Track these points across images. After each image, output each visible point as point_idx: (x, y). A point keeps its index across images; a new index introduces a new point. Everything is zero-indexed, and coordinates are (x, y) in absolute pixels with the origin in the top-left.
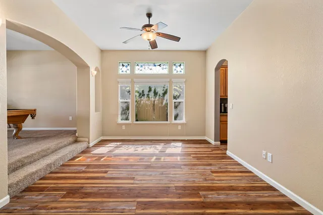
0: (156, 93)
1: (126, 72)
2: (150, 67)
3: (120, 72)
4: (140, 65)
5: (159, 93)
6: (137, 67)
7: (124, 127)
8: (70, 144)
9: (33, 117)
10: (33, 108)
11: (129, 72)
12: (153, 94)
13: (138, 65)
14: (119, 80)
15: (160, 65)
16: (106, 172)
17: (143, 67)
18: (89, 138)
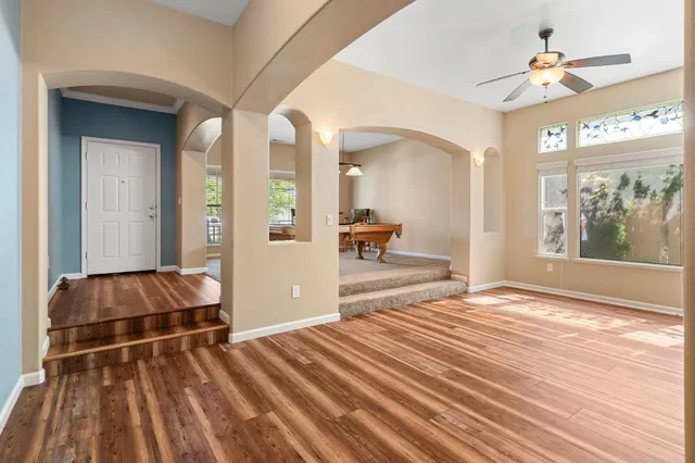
0: (640, 190)
1: (557, 146)
2: (622, 126)
3: (543, 149)
4: (592, 125)
5: (652, 188)
6: (584, 132)
7: (550, 267)
8: (435, 280)
9: (398, 236)
10: (398, 223)
11: (563, 146)
12: (633, 193)
13: (586, 126)
14: (539, 166)
15: (654, 114)
16: (452, 327)
17: (602, 128)
18: (468, 277)
